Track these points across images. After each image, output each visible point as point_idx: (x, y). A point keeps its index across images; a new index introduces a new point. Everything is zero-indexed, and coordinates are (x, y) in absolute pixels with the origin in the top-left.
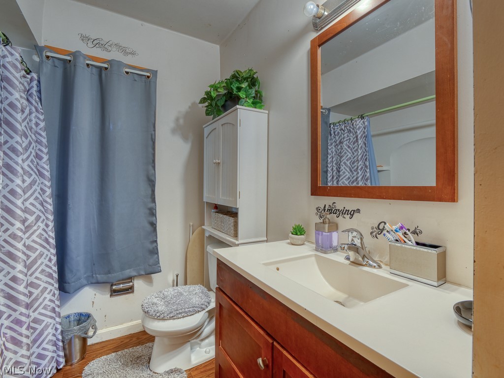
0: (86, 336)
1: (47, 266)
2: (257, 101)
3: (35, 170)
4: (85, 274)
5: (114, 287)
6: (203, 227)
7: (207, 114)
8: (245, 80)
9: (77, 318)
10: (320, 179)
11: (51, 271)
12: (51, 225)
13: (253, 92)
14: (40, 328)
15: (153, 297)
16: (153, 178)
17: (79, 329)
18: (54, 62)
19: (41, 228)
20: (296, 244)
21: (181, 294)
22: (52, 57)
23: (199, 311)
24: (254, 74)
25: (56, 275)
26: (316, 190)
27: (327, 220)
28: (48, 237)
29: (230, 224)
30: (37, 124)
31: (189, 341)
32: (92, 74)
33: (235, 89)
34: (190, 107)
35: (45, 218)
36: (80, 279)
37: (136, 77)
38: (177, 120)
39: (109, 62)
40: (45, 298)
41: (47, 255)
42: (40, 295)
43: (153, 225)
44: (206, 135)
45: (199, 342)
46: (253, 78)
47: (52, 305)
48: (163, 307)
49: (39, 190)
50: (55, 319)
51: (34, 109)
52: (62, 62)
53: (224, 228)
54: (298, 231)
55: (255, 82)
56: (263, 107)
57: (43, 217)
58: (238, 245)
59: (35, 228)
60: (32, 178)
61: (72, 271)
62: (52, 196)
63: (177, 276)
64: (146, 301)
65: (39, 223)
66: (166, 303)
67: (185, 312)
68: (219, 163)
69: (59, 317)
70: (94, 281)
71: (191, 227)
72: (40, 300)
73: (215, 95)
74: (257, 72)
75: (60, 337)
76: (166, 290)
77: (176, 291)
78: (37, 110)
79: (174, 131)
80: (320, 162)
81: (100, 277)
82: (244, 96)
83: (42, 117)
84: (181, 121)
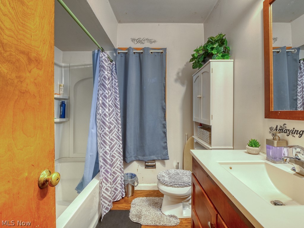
0: (134, 185)
1: (118, 148)
2: (226, 54)
3: (114, 105)
4: (134, 155)
5: (146, 164)
6: (193, 136)
7: (194, 68)
8: (216, 42)
9: (131, 176)
10: (273, 105)
11: (120, 151)
12: (120, 130)
13: (222, 49)
14: (116, 176)
15: (163, 172)
16: (165, 108)
17: (131, 181)
18: (121, 54)
19: (116, 131)
20: (251, 153)
21: (178, 174)
22: (120, 52)
23: (187, 186)
24: (223, 37)
25: (122, 153)
26: (269, 114)
27: (277, 137)
28: (119, 136)
29: (207, 136)
30: (115, 84)
31: (182, 202)
32: (136, 57)
33: (209, 49)
34: (185, 65)
35: (117, 127)
36: (131, 157)
37: (156, 54)
38: (178, 73)
39: (143, 49)
40: (117, 163)
41: (118, 144)
42: (116, 161)
43: (165, 133)
44: (194, 81)
45: (188, 205)
46: (222, 39)
47: (120, 167)
48: (168, 179)
49: (115, 114)
50: (121, 174)
51: (114, 78)
52: (124, 54)
53: (204, 138)
54: (254, 144)
55: (224, 41)
56: (229, 58)
57: (117, 126)
58: (211, 149)
59: (114, 131)
60: (113, 108)
61: (128, 153)
62: (121, 117)
63: (178, 163)
64: (159, 174)
65: (115, 129)
66: (169, 177)
67: (179, 185)
68: (200, 97)
69: (123, 173)
70: (138, 159)
71: (186, 136)
72: (116, 164)
73: (197, 56)
74: (225, 35)
75: (123, 183)
76: (170, 170)
77: (176, 172)
78: (115, 78)
79: (176, 80)
80: (273, 92)
81: (140, 158)
82: (216, 53)
83: (117, 81)
84: (180, 74)
